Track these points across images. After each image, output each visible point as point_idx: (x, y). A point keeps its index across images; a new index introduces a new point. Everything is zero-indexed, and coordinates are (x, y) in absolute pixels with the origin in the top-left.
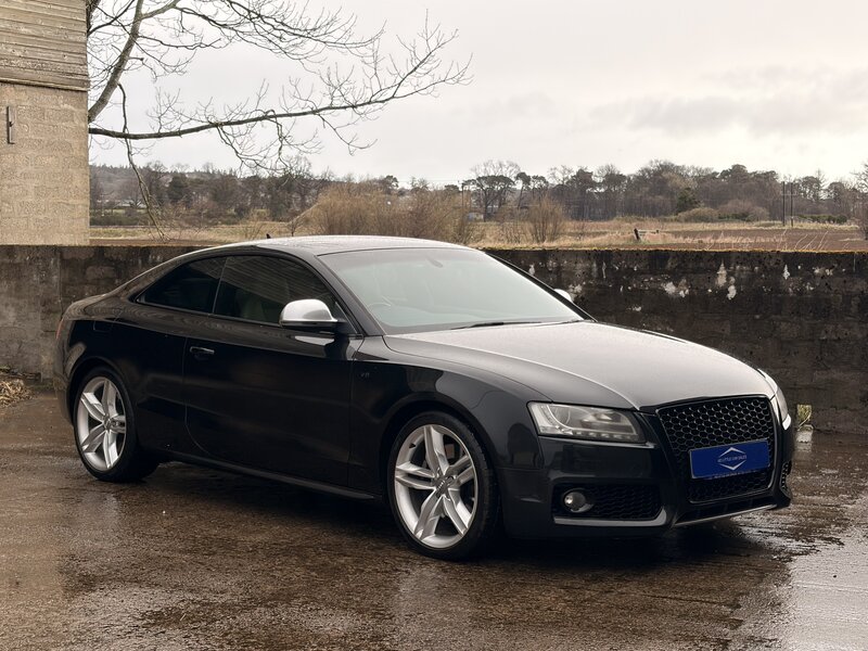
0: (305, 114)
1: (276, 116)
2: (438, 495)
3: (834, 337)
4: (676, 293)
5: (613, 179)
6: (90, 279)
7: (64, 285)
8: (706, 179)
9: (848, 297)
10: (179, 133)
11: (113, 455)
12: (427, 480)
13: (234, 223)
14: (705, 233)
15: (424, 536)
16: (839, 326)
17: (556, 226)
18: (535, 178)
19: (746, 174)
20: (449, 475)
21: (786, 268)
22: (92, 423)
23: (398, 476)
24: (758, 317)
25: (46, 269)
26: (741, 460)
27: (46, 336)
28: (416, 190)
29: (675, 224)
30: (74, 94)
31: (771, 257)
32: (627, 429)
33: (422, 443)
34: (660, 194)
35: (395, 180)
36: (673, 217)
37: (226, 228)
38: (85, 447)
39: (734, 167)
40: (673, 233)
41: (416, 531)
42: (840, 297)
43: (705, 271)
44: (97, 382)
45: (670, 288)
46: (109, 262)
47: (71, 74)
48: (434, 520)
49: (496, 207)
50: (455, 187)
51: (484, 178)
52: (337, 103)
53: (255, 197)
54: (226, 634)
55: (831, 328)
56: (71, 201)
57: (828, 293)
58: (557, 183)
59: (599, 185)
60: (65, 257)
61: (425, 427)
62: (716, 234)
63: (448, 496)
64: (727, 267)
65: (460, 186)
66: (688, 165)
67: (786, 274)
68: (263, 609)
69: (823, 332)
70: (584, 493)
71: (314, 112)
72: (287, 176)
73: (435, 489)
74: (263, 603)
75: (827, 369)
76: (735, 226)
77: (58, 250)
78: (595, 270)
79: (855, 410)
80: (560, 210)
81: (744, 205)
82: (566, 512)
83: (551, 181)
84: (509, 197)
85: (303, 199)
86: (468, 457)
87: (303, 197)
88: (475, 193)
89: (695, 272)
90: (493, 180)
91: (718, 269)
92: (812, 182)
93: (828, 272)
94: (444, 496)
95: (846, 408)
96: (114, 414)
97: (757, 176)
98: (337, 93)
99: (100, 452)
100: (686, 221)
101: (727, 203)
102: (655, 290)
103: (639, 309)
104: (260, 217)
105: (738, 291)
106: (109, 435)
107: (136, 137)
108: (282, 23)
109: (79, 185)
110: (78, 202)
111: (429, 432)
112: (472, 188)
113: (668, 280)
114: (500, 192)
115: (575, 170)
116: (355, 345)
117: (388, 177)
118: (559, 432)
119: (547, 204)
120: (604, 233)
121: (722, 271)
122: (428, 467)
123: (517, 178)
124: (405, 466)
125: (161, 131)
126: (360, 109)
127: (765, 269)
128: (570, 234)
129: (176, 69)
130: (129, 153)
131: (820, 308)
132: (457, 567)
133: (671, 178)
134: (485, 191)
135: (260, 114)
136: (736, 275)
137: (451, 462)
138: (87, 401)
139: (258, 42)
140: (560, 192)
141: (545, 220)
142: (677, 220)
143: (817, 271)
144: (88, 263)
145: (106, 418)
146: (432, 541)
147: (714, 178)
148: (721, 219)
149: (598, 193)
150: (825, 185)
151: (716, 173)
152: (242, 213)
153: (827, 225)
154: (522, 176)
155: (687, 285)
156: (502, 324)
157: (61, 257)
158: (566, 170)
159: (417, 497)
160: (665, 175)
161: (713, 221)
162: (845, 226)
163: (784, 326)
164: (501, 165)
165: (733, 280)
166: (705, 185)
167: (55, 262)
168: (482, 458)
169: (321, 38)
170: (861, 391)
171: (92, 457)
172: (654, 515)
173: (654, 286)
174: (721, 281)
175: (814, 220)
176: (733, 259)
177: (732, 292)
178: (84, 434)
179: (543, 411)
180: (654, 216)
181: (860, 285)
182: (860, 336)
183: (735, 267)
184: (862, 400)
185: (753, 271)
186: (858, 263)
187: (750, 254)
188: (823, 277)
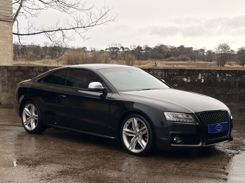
0: (70, 29)
1: (62, 30)
2: (136, 138)
3: (231, 94)
4: (187, 81)
5: (147, 49)
6: (16, 75)
7: (9, 77)
8: (173, 49)
9: (235, 83)
10: (34, 34)
11: (34, 126)
12: (132, 133)
13: (40, 60)
14: (174, 64)
15: (131, 149)
16: (233, 90)
17: (133, 62)
18: (126, 48)
19: (184, 48)
20: (139, 132)
21: (218, 74)
22: (27, 117)
23: (124, 132)
24: (210, 88)
25: (3, 72)
26: (221, 128)
27: (3, 92)
28: (92, 51)
29: (165, 62)
30: (9, 22)
31: (214, 71)
32: (191, 119)
33: (131, 123)
34: (161, 53)
35: (86, 48)
36: (165, 60)
37: (38, 61)
38: (25, 124)
39: (181, 46)
40: (166, 64)
41: (129, 148)
42: (233, 82)
43: (195, 75)
44: (29, 105)
45: (185, 79)
46: (22, 71)
47: (8, 17)
48: (134, 145)
49: (115, 56)
50: (103, 50)
51: (111, 48)
52: (79, 26)
53: (46, 52)
54: (84, 177)
55: (230, 91)
56: (8, 53)
57: (230, 81)
58: (132, 50)
59: (143, 50)
60: (9, 69)
61: (132, 118)
62: (177, 64)
63: (139, 138)
64: (201, 74)
65: (104, 50)
66: (168, 45)
67: (218, 76)
68: (92, 170)
69: (228, 92)
70: (179, 137)
71: (73, 29)
72: (55, 47)
73: (135, 136)
74: (91, 168)
75: (229, 102)
76: (182, 62)
77: (6, 67)
78: (164, 74)
79: (237, 114)
80: (134, 57)
81: (184, 56)
82: (175, 142)
83: (130, 49)
84: (118, 53)
85: (60, 53)
86: (145, 127)
87: (60, 52)
88: (109, 52)
89: (192, 75)
90: (114, 48)
91: (199, 74)
92: (202, 50)
93: (230, 75)
94: (138, 138)
95: (234, 113)
96: (34, 114)
97: (187, 48)
98: (79, 23)
99: (30, 125)
100: (168, 61)
101: (179, 56)
102: (181, 80)
103: (176, 85)
104: (48, 58)
105: (204, 80)
106: (32, 120)
107: (22, 35)
108: (65, 3)
109: (10, 48)
110: (10, 53)
111: (133, 120)
112: (108, 50)
113: (185, 77)
114: (116, 52)
115: (137, 46)
116: (109, 95)
117: (84, 47)
118: (172, 120)
119: (130, 55)
120: (147, 64)
121: (200, 75)
122: (133, 130)
123: (121, 48)
124: (126, 129)
125: (29, 33)
126: (86, 28)
127: (212, 74)
128: (136, 64)
129: (35, 15)
130: (19, 39)
131: (227, 85)
132: (142, 158)
133: (163, 49)
134: (112, 51)
135: (57, 29)
136: (204, 76)
137: (140, 128)
138: (26, 111)
139: (56, 8)
140: (133, 52)
141: (130, 60)
142: (166, 61)
143: (227, 75)
144: (16, 71)
145: (31, 116)
146: (134, 151)
147: (175, 49)
148: (178, 60)
149: (143, 53)
150: (206, 51)
151: (176, 48)
152: (42, 57)
153: (207, 62)
154: (122, 47)
155: (190, 79)
156: (150, 89)
157: (8, 69)
158: (134, 46)
159: (129, 138)
160: (162, 48)
161: (175, 61)
162: (212, 63)
163: (217, 90)
164: (116, 44)
165: (203, 77)
166: (173, 51)
167: (6, 70)
168: (150, 127)
169: (76, 8)
170: (239, 108)
171: (27, 127)
172: (199, 143)
173: (181, 79)
174: (200, 78)
175: (203, 61)
176: (203, 72)
177: (203, 81)
178: (24, 120)
179: (168, 114)
180: (159, 59)
181: (239, 79)
182: (239, 93)
183: (204, 74)
184: (239, 111)
185: (209, 75)
186: (238, 73)
187: (207, 70)
188: (228, 77)
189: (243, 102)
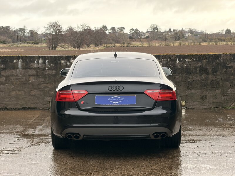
3: (192, 80)
9: (196, 68)
16: (194, 77)
21: (177, 59)
31: (173, 56)
42: (194, 67)
55: (191, 77)
57: (190, 67)
67: (178, 61)
69: (189, 79)
75: (190, 90)
79: (199, 102)
93: (190, 60)
95: (196, 101)
127: (171, 60)
131: (188, 71)
136: (162, 62)
163: (177, 77)
170: (201, 96)
176: (161, 57)
181: (200, 64)
182: (200, 79)
183: (162, 60)
184: (201, 99)
185: (167, 60)
186: (199, 57)
187: (166, 55)
188: (188, 62)
189: (205, 88)
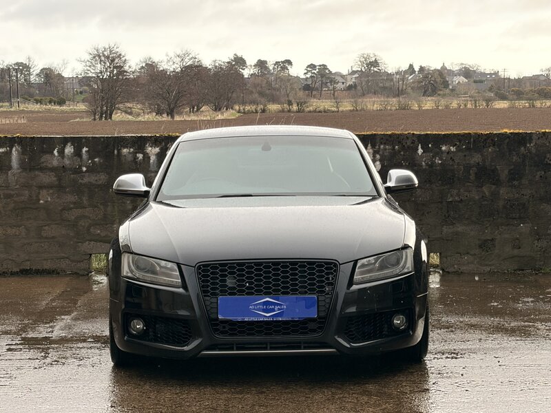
3: (458, 199)
9: (468, 168)
16: (461, 190)
21: (420, 146)
31: (407, 138)
42: (462, 167)
55: (455, 192)
57: (452, 165)
64: (373, 147)
67: (420, 151)
69: (449, 195)
75: (454, 224)
79: (475, 255)
93: (453, 149)
95: (468, 253)
105: (382, 165)
121: (370, 150)
127: (403, 148)
131: (446, 177)
136: (381, 153)
165: (378, 156)
170: (479, 240)
176: (378, 140)
177: (378, 166)
181: (476, 158)
182: (477, 197)
183: (379, 146)
184: (480, 246)
185: (394, 149)
186: (474, 141)
187: (390, 135)
188: (448, 153)
189: (489, 221)
